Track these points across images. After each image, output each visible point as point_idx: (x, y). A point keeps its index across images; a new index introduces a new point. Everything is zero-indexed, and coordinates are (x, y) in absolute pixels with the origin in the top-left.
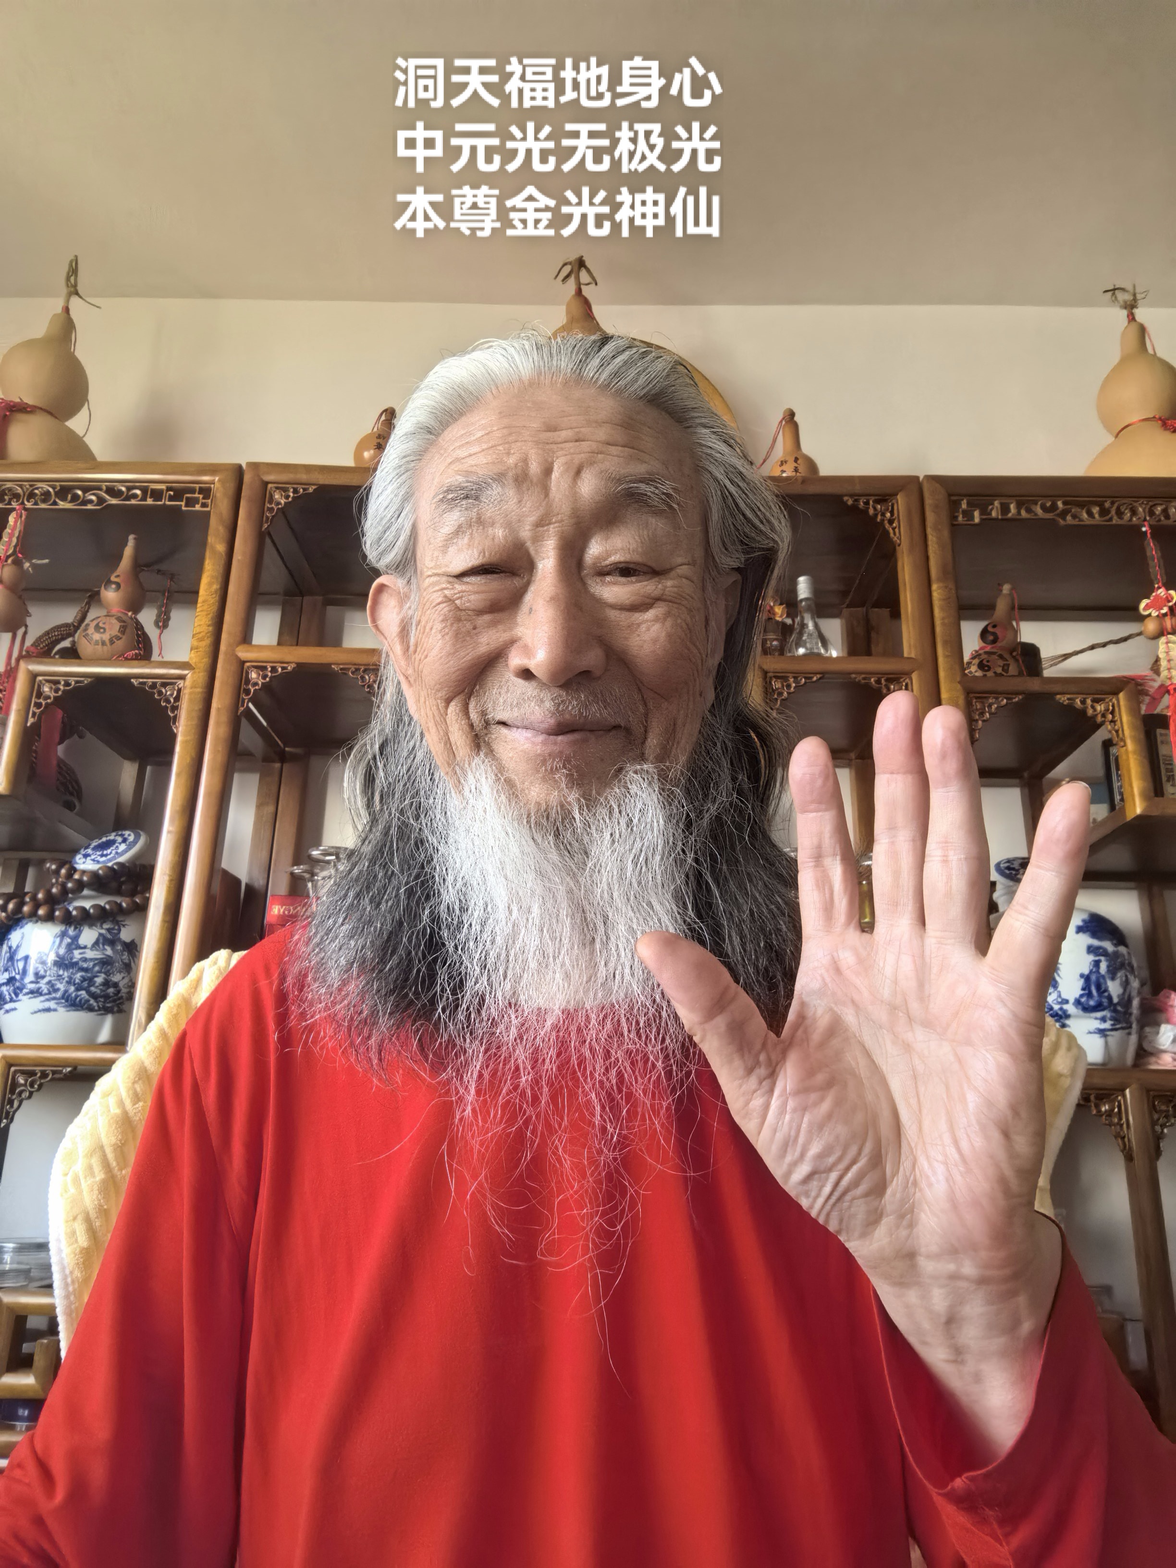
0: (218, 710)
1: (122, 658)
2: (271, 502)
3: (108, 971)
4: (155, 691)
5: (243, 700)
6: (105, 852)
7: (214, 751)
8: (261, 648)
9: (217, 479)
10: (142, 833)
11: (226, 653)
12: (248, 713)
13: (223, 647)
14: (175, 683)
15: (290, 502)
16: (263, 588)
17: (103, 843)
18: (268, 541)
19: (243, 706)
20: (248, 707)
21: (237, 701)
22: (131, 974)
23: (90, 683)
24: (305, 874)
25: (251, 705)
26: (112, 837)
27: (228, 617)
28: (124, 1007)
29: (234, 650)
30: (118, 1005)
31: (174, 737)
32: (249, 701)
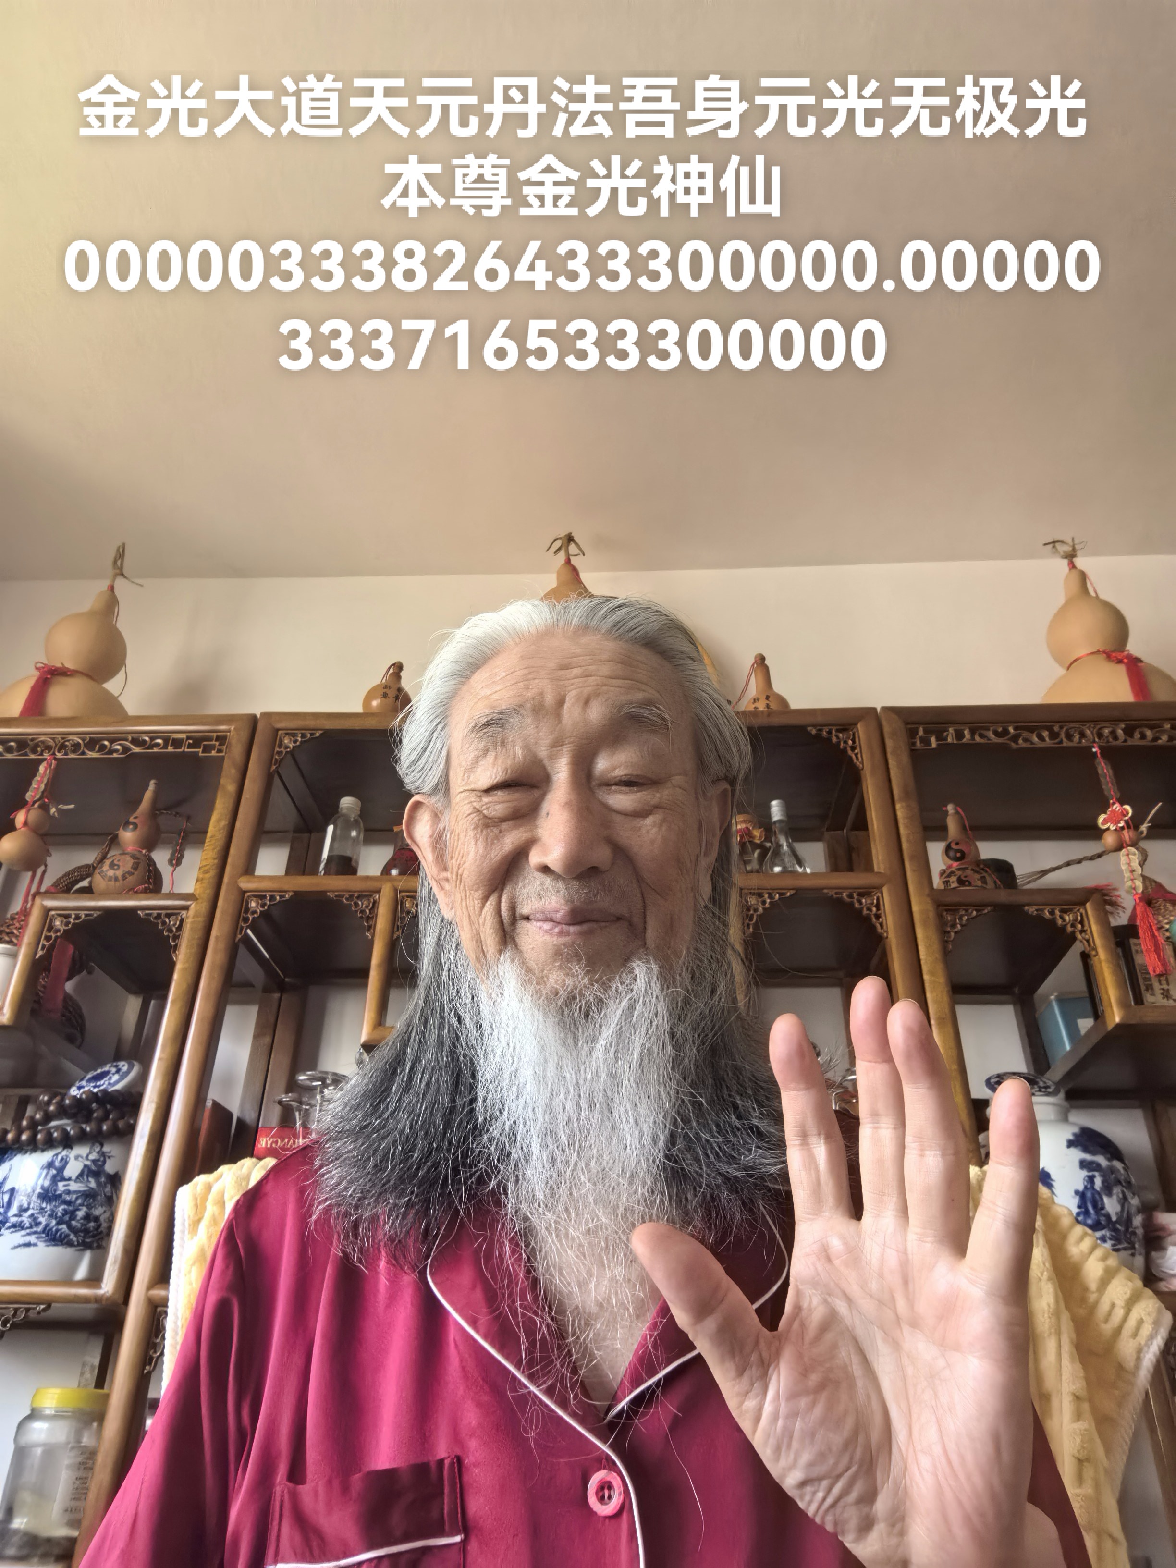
0: (217, 937)
1: (132, 892)
2: (280, 746)
3: (90, 1204)
4: (159, 921)
5: (242, 928)
6: (98, 1083)
7: (211, 977)
8: (262, 878)
9: (232, 728)
10: (135, 1063)
11: (228, 884)
12: (247, 940)
13: (226, 879)
14: (179, 914)
15: (299, 746)
16: (268, 826)
17: (98, 1074)
18: (277, 780)
19: (241, 933)
20: (246, 935)
21: (236, 928)
22: (113, 1208)
23: (99, 916)
24: (293, 1103)
25: (249, 931)
26: (106, 1069)
27: (232, 851)
28: (104, 1244)
29: (236, 882)
30: (97, 1241)
31: (172, 965)
32: (247, 927)
